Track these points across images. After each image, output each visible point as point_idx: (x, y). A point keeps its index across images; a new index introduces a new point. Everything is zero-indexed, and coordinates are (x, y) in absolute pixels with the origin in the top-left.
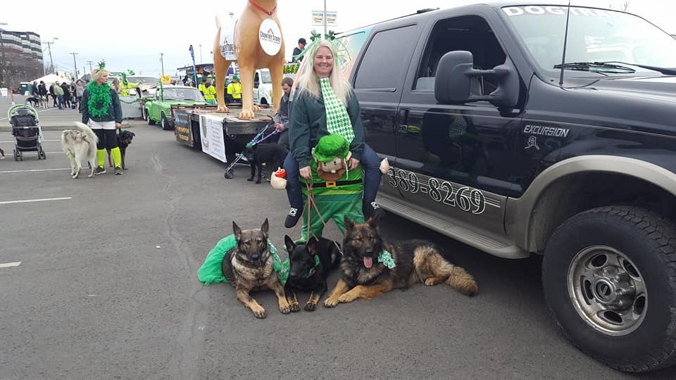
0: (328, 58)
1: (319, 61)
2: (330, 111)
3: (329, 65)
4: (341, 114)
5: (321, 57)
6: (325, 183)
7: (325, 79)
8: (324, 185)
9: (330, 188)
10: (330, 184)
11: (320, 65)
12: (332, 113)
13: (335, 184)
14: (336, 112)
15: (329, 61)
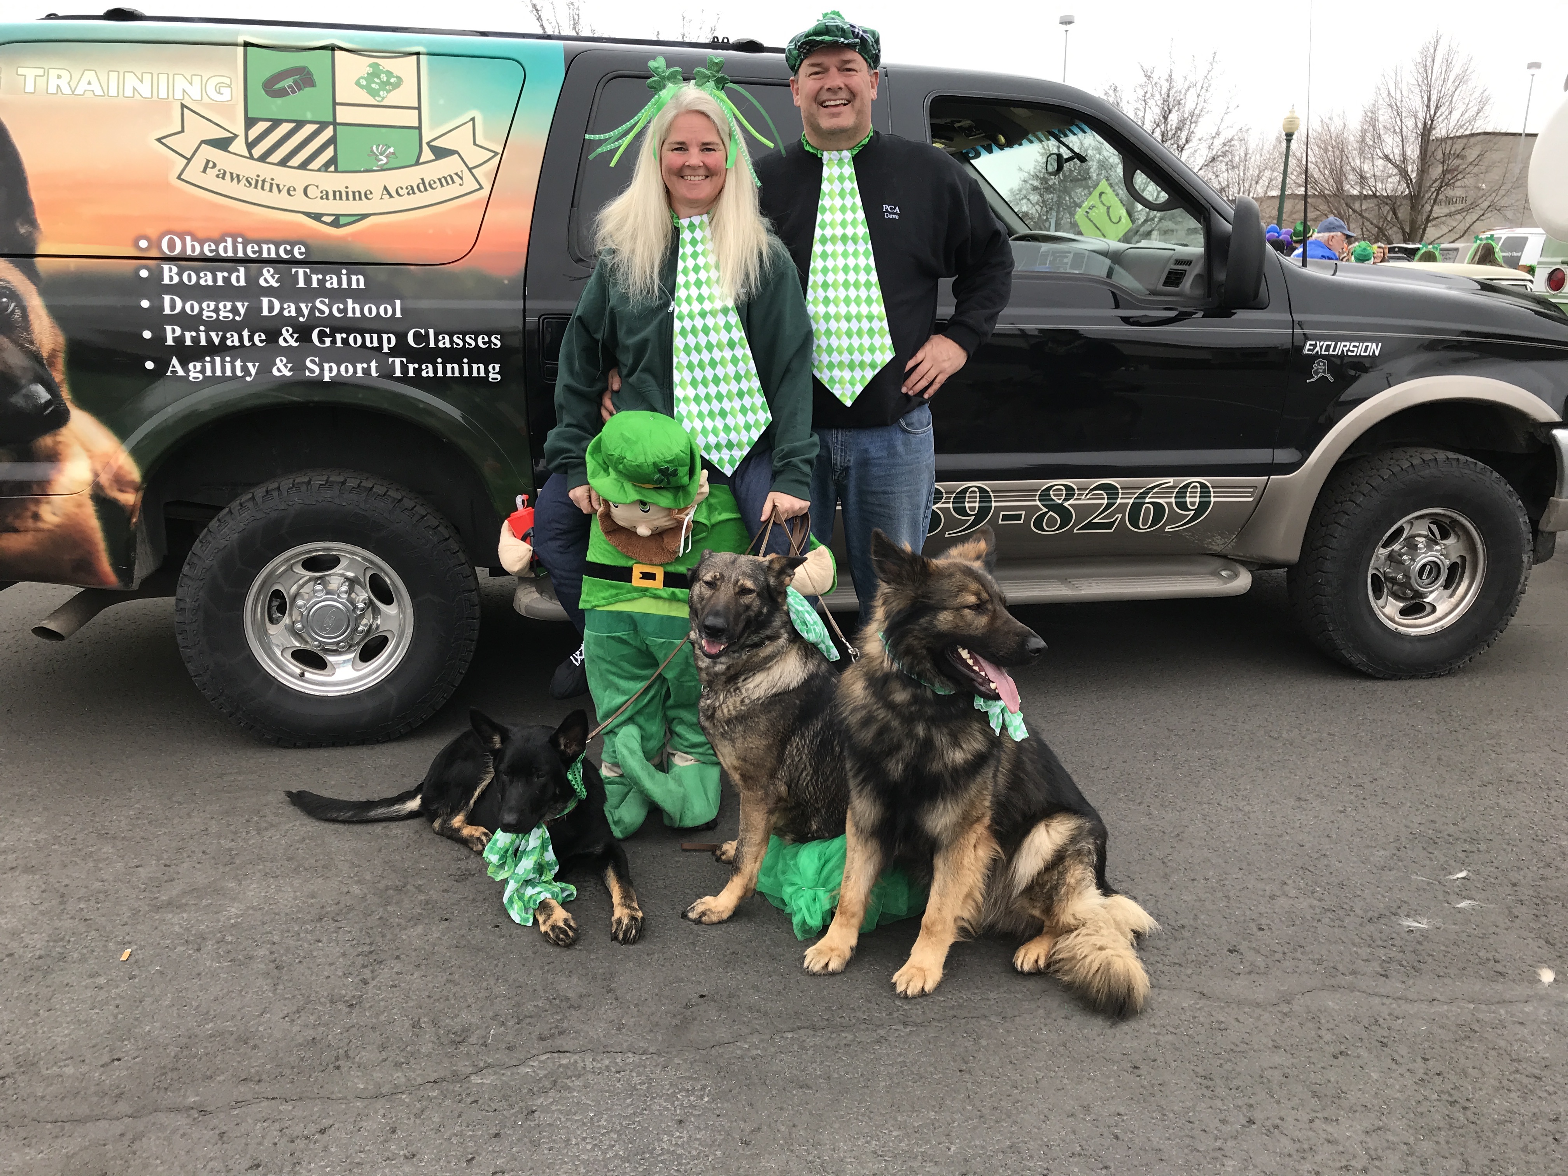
0: (706, 148)
1: (676, 159)
2: (688, 324)
3: (710, 173)
4: (724, 337)
5: (682, 147)
6: (630, 570)
7: (696, 220)
8: (624, 574)
9: (645, 590)
10: (647, 576)
11: (680, 173)
12: (694, 331)
13: (660, 577)
14: (706, 330)
15: (711, 159)
